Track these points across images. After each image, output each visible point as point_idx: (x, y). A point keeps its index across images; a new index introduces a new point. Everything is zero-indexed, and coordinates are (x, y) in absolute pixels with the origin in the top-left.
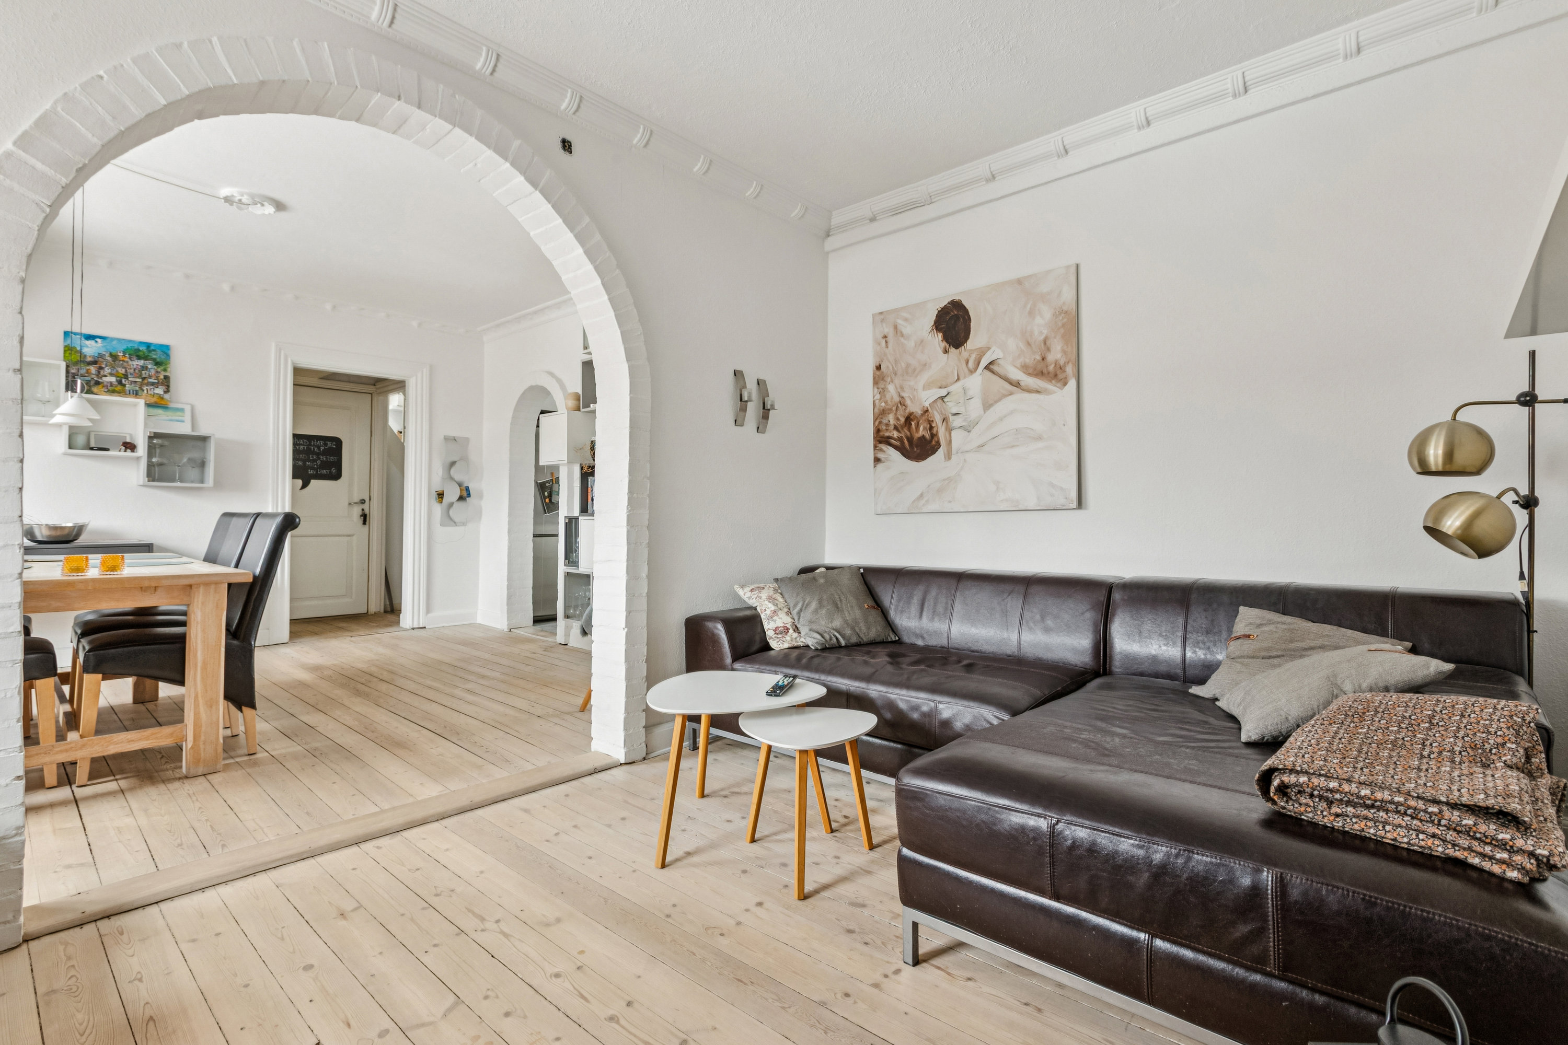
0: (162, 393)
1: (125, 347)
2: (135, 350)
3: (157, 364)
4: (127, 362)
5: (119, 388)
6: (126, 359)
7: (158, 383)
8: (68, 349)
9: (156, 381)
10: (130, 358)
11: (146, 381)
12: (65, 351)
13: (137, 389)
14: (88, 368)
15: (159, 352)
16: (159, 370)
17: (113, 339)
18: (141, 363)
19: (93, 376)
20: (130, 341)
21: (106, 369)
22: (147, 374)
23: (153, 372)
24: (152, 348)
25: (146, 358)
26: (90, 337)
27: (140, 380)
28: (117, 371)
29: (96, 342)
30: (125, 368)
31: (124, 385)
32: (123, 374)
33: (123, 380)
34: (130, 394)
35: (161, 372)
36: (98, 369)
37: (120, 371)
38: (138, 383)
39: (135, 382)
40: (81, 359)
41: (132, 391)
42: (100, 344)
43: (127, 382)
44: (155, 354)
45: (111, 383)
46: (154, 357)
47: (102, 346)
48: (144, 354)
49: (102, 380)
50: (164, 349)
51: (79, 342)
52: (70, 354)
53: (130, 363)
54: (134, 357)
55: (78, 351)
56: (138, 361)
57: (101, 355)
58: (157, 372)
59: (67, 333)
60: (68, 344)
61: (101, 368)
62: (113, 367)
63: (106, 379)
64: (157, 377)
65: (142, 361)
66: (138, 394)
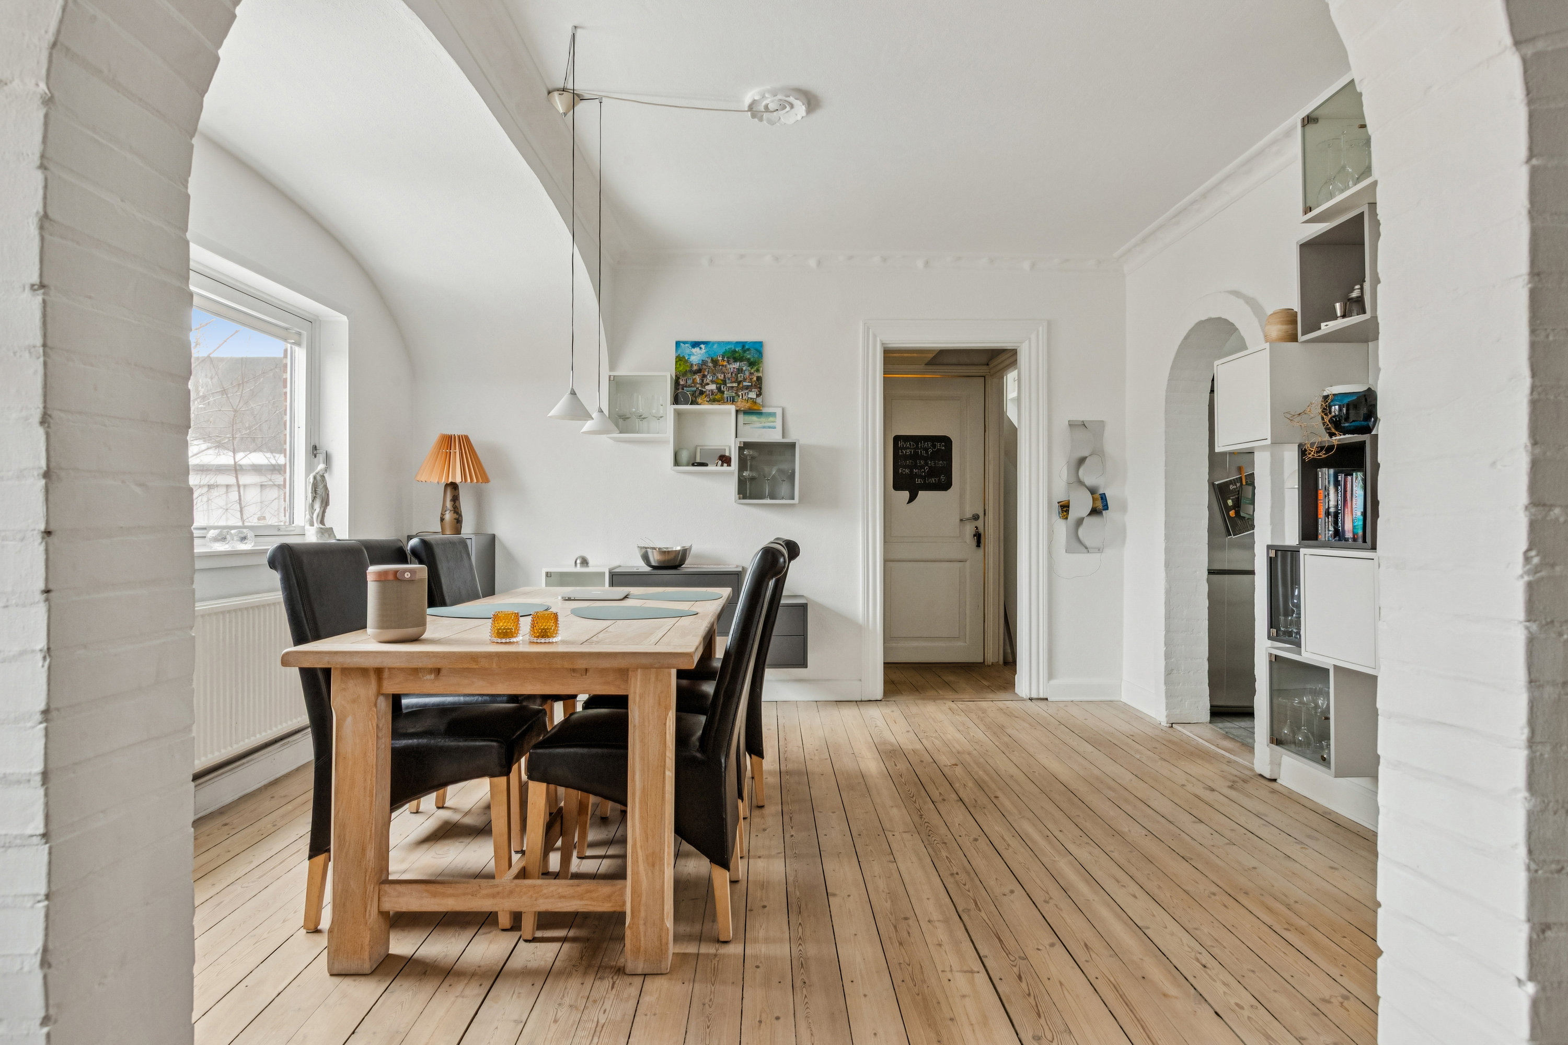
0: (755, 397)
1: (723, 350)
2: (732, 351)
3: (751, 364)
4: (726, 366)
5: (718, 396)
6: (725, 363)
7: (752, 385)
8: (680, 359)
9: (750, 384)
10: (728, 362)
11: (741, 385)
12: (676, 362)
13: (734, 395)
14: (694, 377)
15: (753, 351)
16: (752, 371)
17: (714, 343)
18: (737, 365)
19: (698, 386)
20: (729, 343)
21: (708, 377)
22: (742, 377)
23: (747, 373)
24: (747, 347)
25: (740, 359)
26: (696, 344)
27: (735, 385)
28: (717, 377)
29: (701, 348)
30: (724, 373)
31: (723, 392)
32: (722, 380)
33: (722, 387)
34: (727, 401)
35: (754, 374)
36: (702, 377)
37: (719, 377)
38: (735, 389)
39: (733, 387)
40: (688, 369)
41: (729, 398)
42: (703, 351)
43: (725, 388)
44: (749, 354)
45: (712, 391)
46: (748, 357)
47: (705, 352)
48: (740, 355)
49: (705, 388)
50: (757, 346)
51: (688, 351)
52: (680, 364)
53: (728, 366)
54: (732, 360)
55: (686, 361)
56: (735, 363)
57: (704, 363)
58: (751, 374)
59: (678, 344)
60: (679, 355)
61: (704, 376)
62: (715, 374)
63: (708, 387)
64: (751, 379)
65: (738, 363)
66: (733, 401)
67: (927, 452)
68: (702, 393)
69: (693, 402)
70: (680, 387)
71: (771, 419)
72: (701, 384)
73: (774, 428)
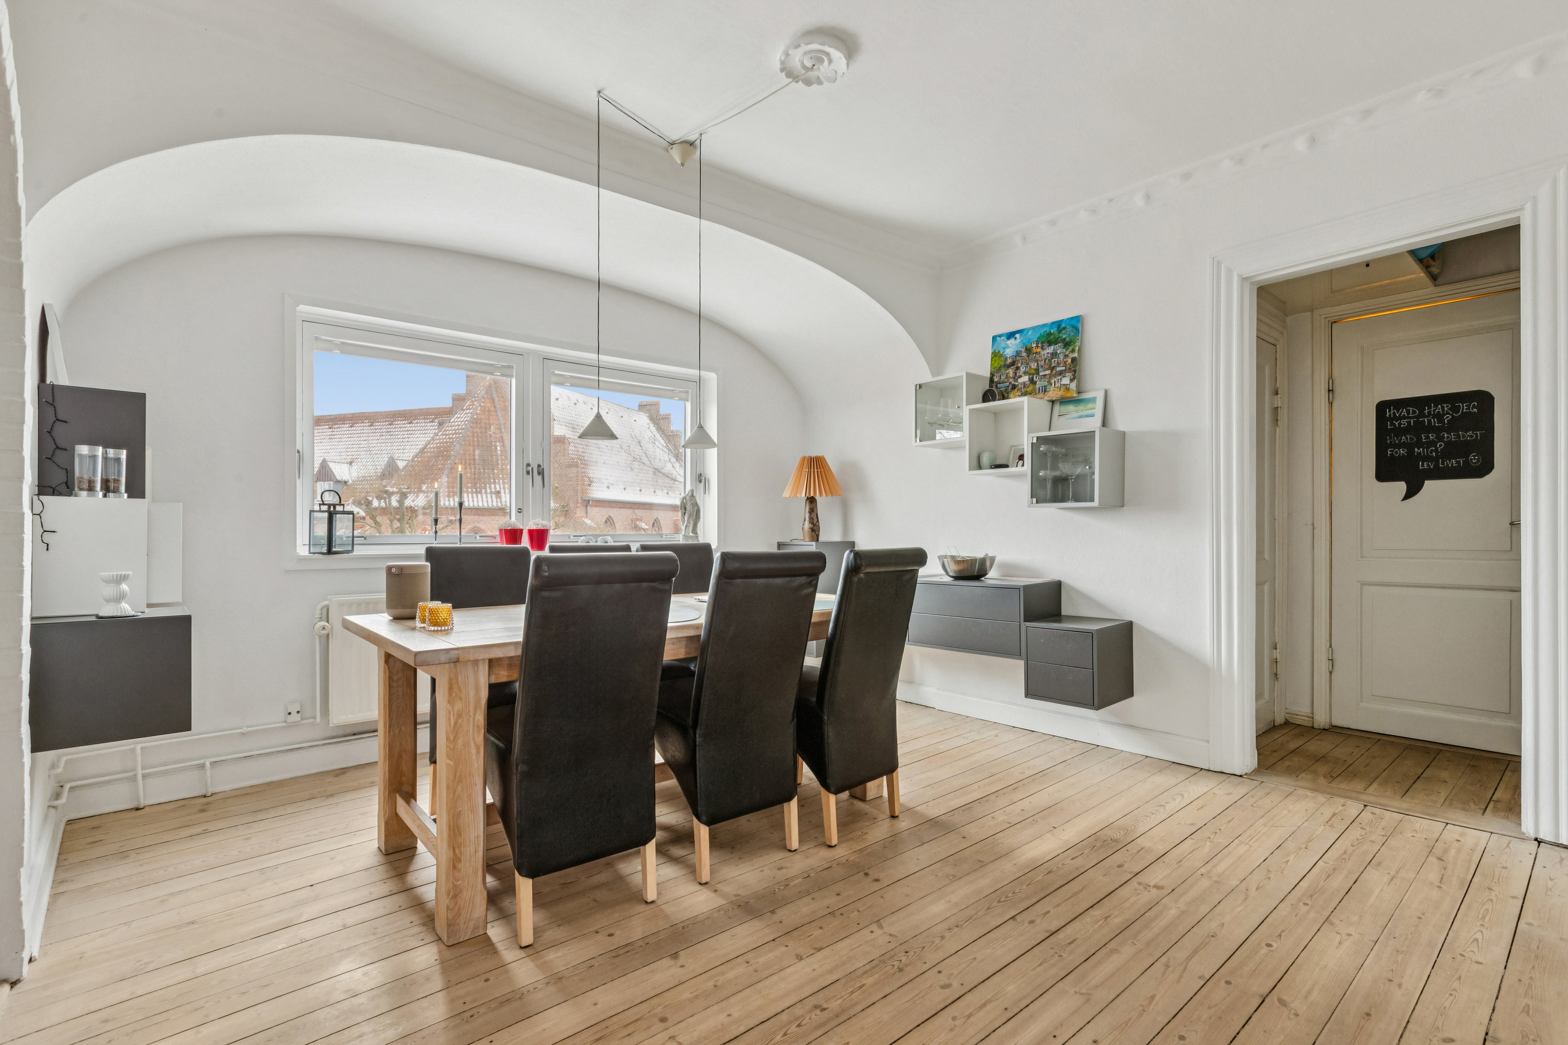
0: (1068, 382)
1: (1038, 335)
2: (1048, 334)
3: (1067, 344)
4: (1039, 352)
5: (1031, 388)
6: (1039, 350)
7: (1065, 370)
8: (996, 355)
9: (1064, 368)
10: (1042, 348)
11: (1054, 372)
12: (992, 358)
13: (1046, 383)
14: (1007, 372)
15: (1069, 329)
16: (1067, 353)
17: (1028, 329)
18: (1051, 349)
19: (1011, 380)
20: (1044, 326)
21: (1021, 368)
22: (1056, 362)
23: (1061, 357)
24: (1063, 326)
25: (1055, 342)
26: (1011, 335)
27: (1048, 372)
28: (1030, 367)
29: (1016, 338)
30: (1037, 361)
31: (1035, 383)
32: (1035, 369)
33: (1035, 377)
34: (1039, 392)
35: (1069, 355)
36: (1015, 370)
37: (1033, 367)
38: (1048, 377)
39: (1045, 375)
40: (1003, 364)
41: (1041, 388)
42: (1018, 340)
43: (1037, 378)
44: (1065, 333)
45: (1024, 383)
46: (1064, 337)
47: (1020, 342)
48: (1055, 337)
49: (1017, 382)
50: (1074, 322)
51: (1003, 345)
52: (995, 360)
53: (1042, 353)
54: (1046, 345)
55: (1001, 356)
56: (1049, 347)
57: (1018, 353)
58: (1066, 356)
59: (994, 338)
60: (995, 350)
61: (1018, 368)
62: (1028, 364)
63: (1020, 380)
64: (1065, 362)
65: (1052, 347)
66: (1045, 391)
67: (1441, 420)
68: (1014, 387)
69: (1004, 398)
70: (994, 384)
71: (1090, 406)
72: (1014, 378)
73: (1093, 416)
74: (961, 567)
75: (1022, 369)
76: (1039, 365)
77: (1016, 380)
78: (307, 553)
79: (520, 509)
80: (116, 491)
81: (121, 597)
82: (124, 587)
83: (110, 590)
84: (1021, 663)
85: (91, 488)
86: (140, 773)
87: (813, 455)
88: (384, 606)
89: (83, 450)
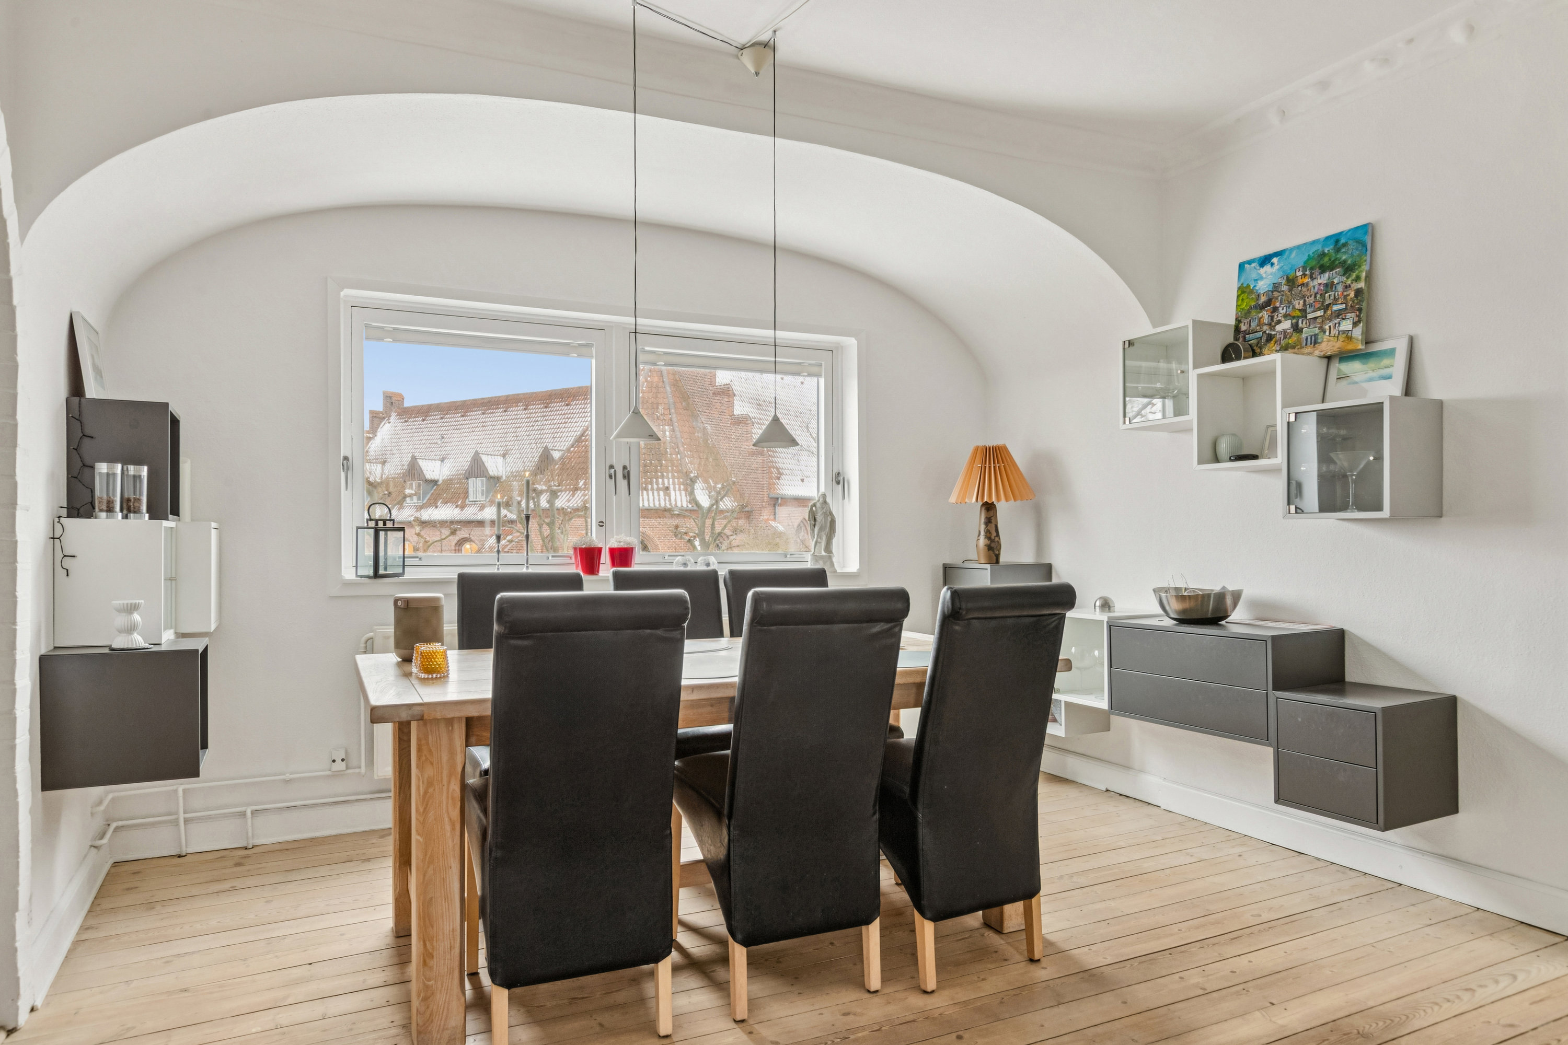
0: (1350, 327)
1: (1305, 258)
2: (1320, 255)
3: (1348, 269)
4: (1307, 284)
5: (1295, 337)
6: (1306, 280)
7: (1346, 309)
8: (1244, 291)
9: (1344, 305)
10: (1312, 278)
11: (1329, 312)
12: (1238, 297)
13: (1317, 330)
14: (1260, 315)
15: (1352, 245)
16: (1349, 282)
17: (1291, 250)
18: (1324, 279)
19: (1265, 328)
20: (1314, 242)
21: (1281, 309)
22: (1332, 297)
23: (1340, 288)
24: (1343, 241)
25: (1331, 267)
26: (1265, 260)
27: (1320, 313)
28: (1294, 307)
29: (1272, 264)
30: (1304, 297)
31: (1301, 331)
32: (1300, 310)
33: (1300, 322)
34: (1306, 344)
35: (1352, 285)
36: (1272, 313)
37: (1297, 306)
38: (1319, 320)
39: (1316, 318)
40: (1253, 304)
41: (1309, 338)
42: (1276, 267)
43: (1304, 323)
44: (1345, 253)
45: (1285, 331)
46: (1344, 258)
47: (1278, 270)
48: (1330, 260)
49: (1274, 330)
50: (1359, 235)
51: (1254, 275)
52: (1243, 299)
53: (1311, 284)
54: (1317, 272)
55: (1252, 292)
56: (1322, 275)
57: (1276, 287)
58: (1347, 287)
59: (1241, 266)
60: (1242, 284)
61: (1275, 309)
62: (1290, 302)
63: (1279, 328)
64: (1345, 297)
65: (1327, 275)
66: (1315, 343)
68: (1270, 338)
69: (1254, 354)
70: (1241, 335)
71: (1386, 362)
72: (1270, 324)
73: (1389, 377)
74: (1187, 605)
75: (1282, 311)
76: (1307, 303)
77: (1272, 327)
78: (353, 577)
79: (602, 522)
80: (137, 511)
81: (131, 629)
82: (136, 617)
83: (121, 620)
84: (1269, 752)
85: (110, 509)
86: (182, 817)
87: (991, 445)
88: (392, 642)
89: (102, 468)
